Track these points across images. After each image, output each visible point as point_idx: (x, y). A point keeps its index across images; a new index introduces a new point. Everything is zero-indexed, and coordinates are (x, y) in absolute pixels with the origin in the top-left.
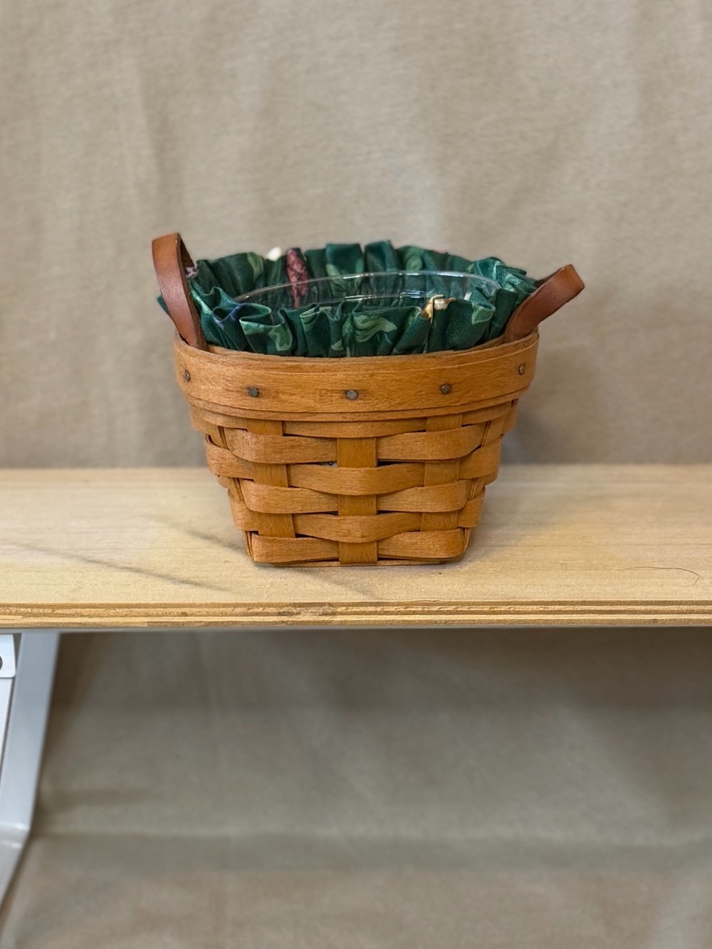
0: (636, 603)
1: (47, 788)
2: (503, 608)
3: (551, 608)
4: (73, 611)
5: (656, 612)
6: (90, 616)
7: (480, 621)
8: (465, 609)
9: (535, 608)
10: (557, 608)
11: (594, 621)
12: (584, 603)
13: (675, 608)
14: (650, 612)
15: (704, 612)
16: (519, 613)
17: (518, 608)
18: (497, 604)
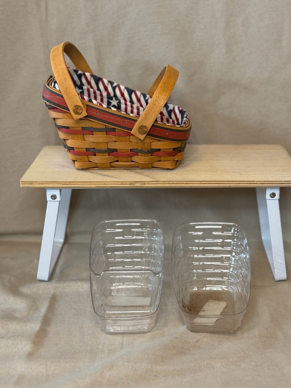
0: (225, 181)
1: (68, 230)
2: (190, 183)
3: (203, 182)
4: (75, 183)
5: (230, 184)
6: (80, 185)
7: (184, 186)
8: (180, 183)
9: (198, 182)
10: (204, 182)
11: (214, 186)
12: (211, 181)
13: (235, 182)
14: (228, 184)
15: (243, 184)
16: (194, 184)
17: (193, 183)
18: (188, 181)
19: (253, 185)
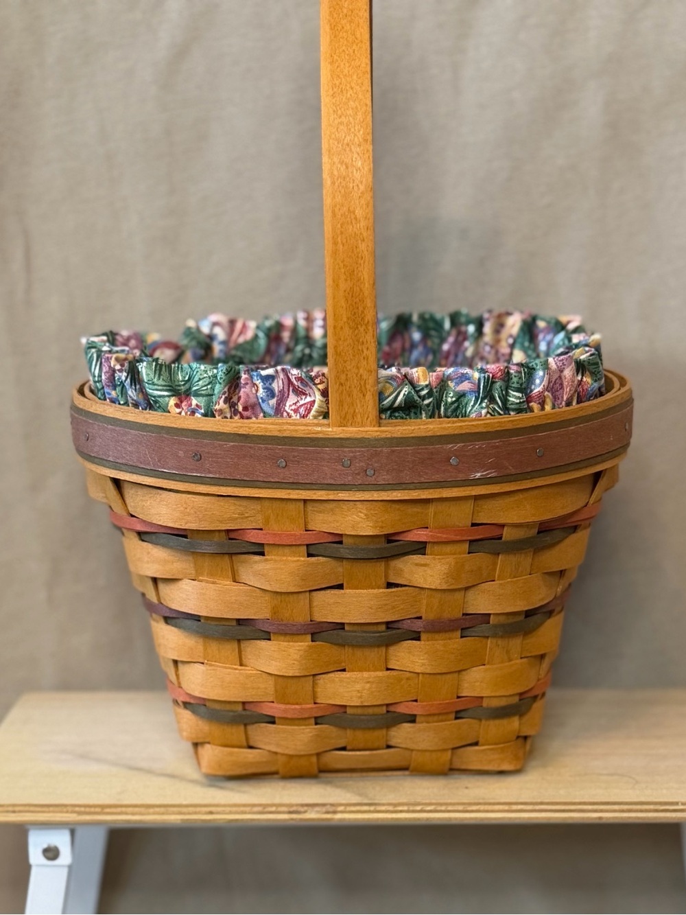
0: (585, 803)
2: (474, 808)
3: (514, 807)
4: (119, 810)
5: (601, 811)
6: (133, 814)
7: (456, 819)
8: (443, 808)
9: (501, 807)
10: (520, 807)
11: (549, 818)
12: (542, 803)
13: (616, 807)
14: (596, 811)
15: (641, 811)
16: (487, 811)
17: (487, 807)
18: (470, 804)
19: (674, 815)
